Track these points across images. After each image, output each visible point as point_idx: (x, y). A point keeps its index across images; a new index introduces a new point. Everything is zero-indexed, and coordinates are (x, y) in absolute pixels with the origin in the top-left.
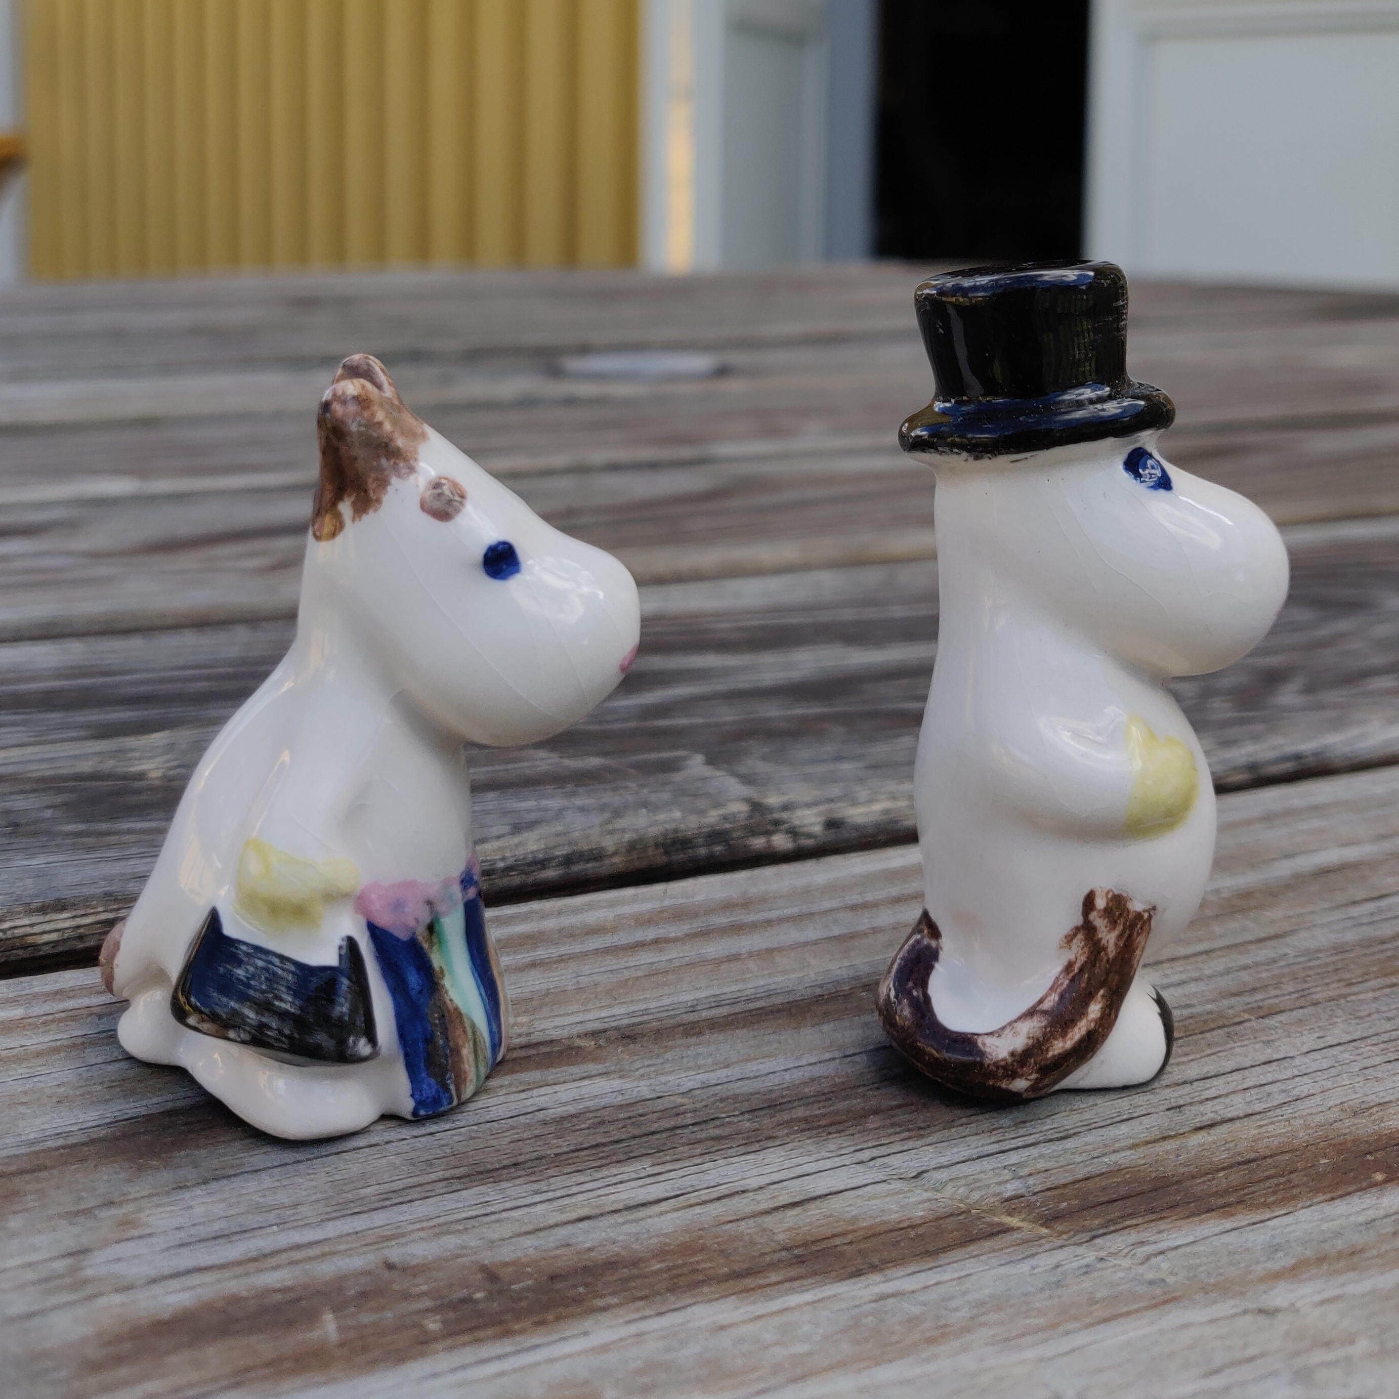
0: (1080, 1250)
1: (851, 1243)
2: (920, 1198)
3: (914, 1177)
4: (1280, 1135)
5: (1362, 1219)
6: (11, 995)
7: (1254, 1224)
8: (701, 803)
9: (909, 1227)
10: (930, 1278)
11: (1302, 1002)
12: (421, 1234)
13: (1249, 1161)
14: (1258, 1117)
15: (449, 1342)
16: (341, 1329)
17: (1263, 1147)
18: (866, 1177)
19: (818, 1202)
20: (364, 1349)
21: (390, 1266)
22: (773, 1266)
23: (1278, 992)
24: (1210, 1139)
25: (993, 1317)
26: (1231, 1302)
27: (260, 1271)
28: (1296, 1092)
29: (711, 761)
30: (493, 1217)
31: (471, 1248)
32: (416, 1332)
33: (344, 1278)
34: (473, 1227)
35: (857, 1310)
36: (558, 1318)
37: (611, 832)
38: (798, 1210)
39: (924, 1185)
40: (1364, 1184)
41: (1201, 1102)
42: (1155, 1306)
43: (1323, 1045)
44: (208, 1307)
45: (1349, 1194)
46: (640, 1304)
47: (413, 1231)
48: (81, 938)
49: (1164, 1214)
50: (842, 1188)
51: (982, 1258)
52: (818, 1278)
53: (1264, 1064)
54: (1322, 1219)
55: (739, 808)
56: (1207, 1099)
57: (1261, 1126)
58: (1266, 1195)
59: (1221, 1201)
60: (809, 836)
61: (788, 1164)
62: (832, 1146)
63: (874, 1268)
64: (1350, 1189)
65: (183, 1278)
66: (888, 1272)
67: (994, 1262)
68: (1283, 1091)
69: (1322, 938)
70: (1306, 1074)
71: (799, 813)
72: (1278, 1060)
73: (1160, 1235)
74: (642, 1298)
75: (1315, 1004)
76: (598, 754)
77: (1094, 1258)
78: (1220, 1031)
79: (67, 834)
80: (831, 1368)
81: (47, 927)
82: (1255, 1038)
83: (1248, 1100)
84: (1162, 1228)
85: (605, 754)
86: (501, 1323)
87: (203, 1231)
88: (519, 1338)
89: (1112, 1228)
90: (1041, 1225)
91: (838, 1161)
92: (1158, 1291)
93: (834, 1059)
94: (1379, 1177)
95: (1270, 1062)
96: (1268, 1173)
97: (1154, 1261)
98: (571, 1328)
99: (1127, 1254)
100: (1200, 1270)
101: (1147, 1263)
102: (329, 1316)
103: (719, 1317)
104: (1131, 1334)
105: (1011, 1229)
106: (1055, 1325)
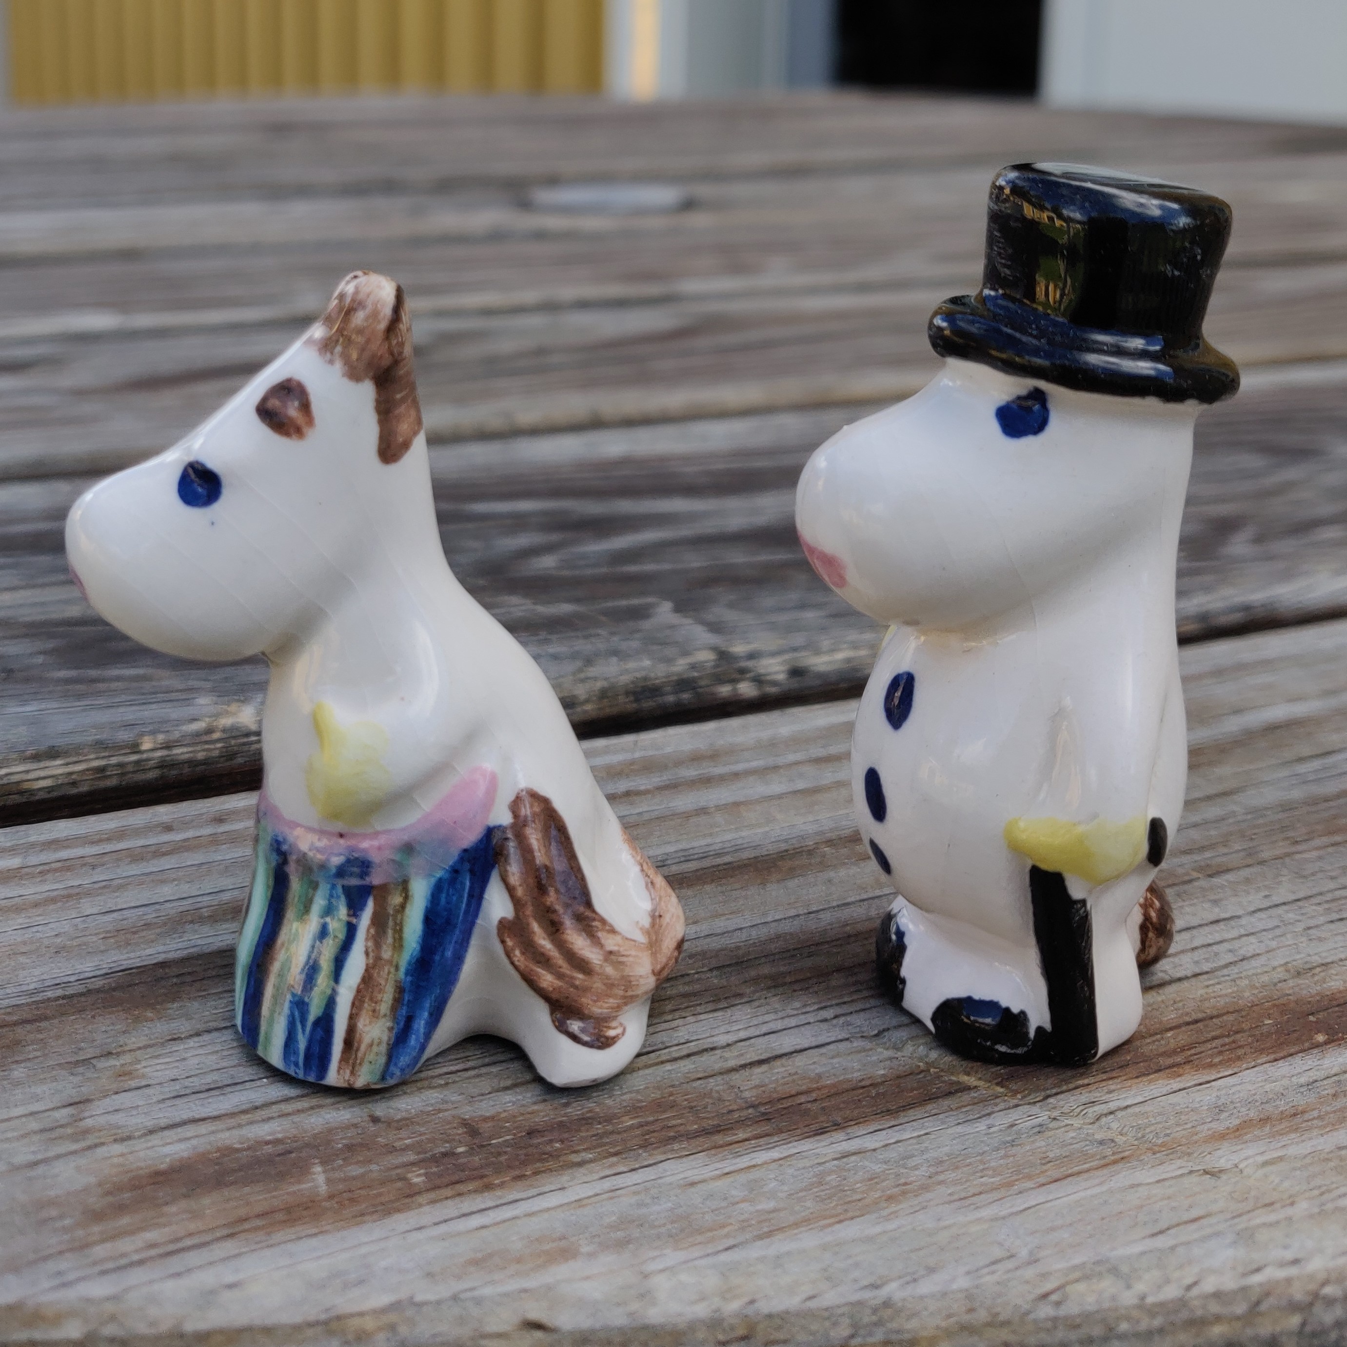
0: (1035, 1109)
1: (815, 1100)
2: (881, 1058)
3: (876, 1035)
4: (1226, 995)
5: (1303, 1080)
6: (9, 844)
7: (1200, 1084)
8: (670, 651)
9: (871, 1085)
10: (893, 1136)
11: (1249, 861)
13: (1196, 1022)
14: (1205, 976)
15: (432, 1195)
16: (329, 1181)
17: (1209, 1008)
18: (830, 1034)
19: (783, 1061)
20: (352, 1201)
21: (375, 1120)
22: (741, 1123)
23: (1226, 850)
24: (1160, 999)
25: (951, 1176)
26: (1179, 1163)
27: (252, 1123)
28: (1242, 952)
29: (679, 608)
30: (471, 1073)
31: (453, 1103)
32: (399, 1184)
33: (331, 1130)
34: (454, 1082)
35: (821, 1168)
36: (536, 1173)
37: (582, 681)
38: (764, 1068)
39: (885, 1043)
40: (1307, 1045)
42: (1106, 1165)
43: (1268, 904)
44: (203, 1158)
45: (1291, 1055)
46: (615, 1159)
48: (74, 784)
49: (1114, 1074)
50: (806, 1046)
51: (941, 1116)
52: (784, 1136)
53: (1212, 923)
54: (1266, 1080)
55: (706, 657)
57: (1208, 986)
58: (1212, 1056)
59: (1169, 1061)
60: (774, 683)
61: (755, 1022)
62: (797, 1004)
63: (837, 1126)
64: (1292, 1050)
65: (179, 1130)
66: (849, 1130)
67: (952, 1120)
68: (1230, 951)
69: (1269, 796)
70: (1253, 934)
71: (764, 661)
72: (1224, 920)
73: (1111, 1095)
74: (616, 1154)
75: (1262, 863)
76: (569, 601)
77: (1046, 1117)
78: (1170, 890)
79: (59, 681)
80: (796, 1225)
81: (42, 774)
82: (1204, 897)
83: (1196, 959)
84: (1113, 1087)
85: (577, 600)
86: (482, 1177)
87: (196, 1083)
88: (499, 1193)
89: (1064, 1088)
90: (997, 1084)
91: (803, 1019)
92: (1109, 1152)
93: (798, 916)
94: (1321, 1038)
95: (1217, 921)
96: (1214, 1034)
97: (1104, 1120)
98: (549, 1182)
99: (1079, 1114)
100: (1148, 1130)
101: (1097, 1124)
102: (318, 1169)
103: (689, 1173)
104: (1082, 1194)
105: (969, 1088)
106: (1010, 1184)
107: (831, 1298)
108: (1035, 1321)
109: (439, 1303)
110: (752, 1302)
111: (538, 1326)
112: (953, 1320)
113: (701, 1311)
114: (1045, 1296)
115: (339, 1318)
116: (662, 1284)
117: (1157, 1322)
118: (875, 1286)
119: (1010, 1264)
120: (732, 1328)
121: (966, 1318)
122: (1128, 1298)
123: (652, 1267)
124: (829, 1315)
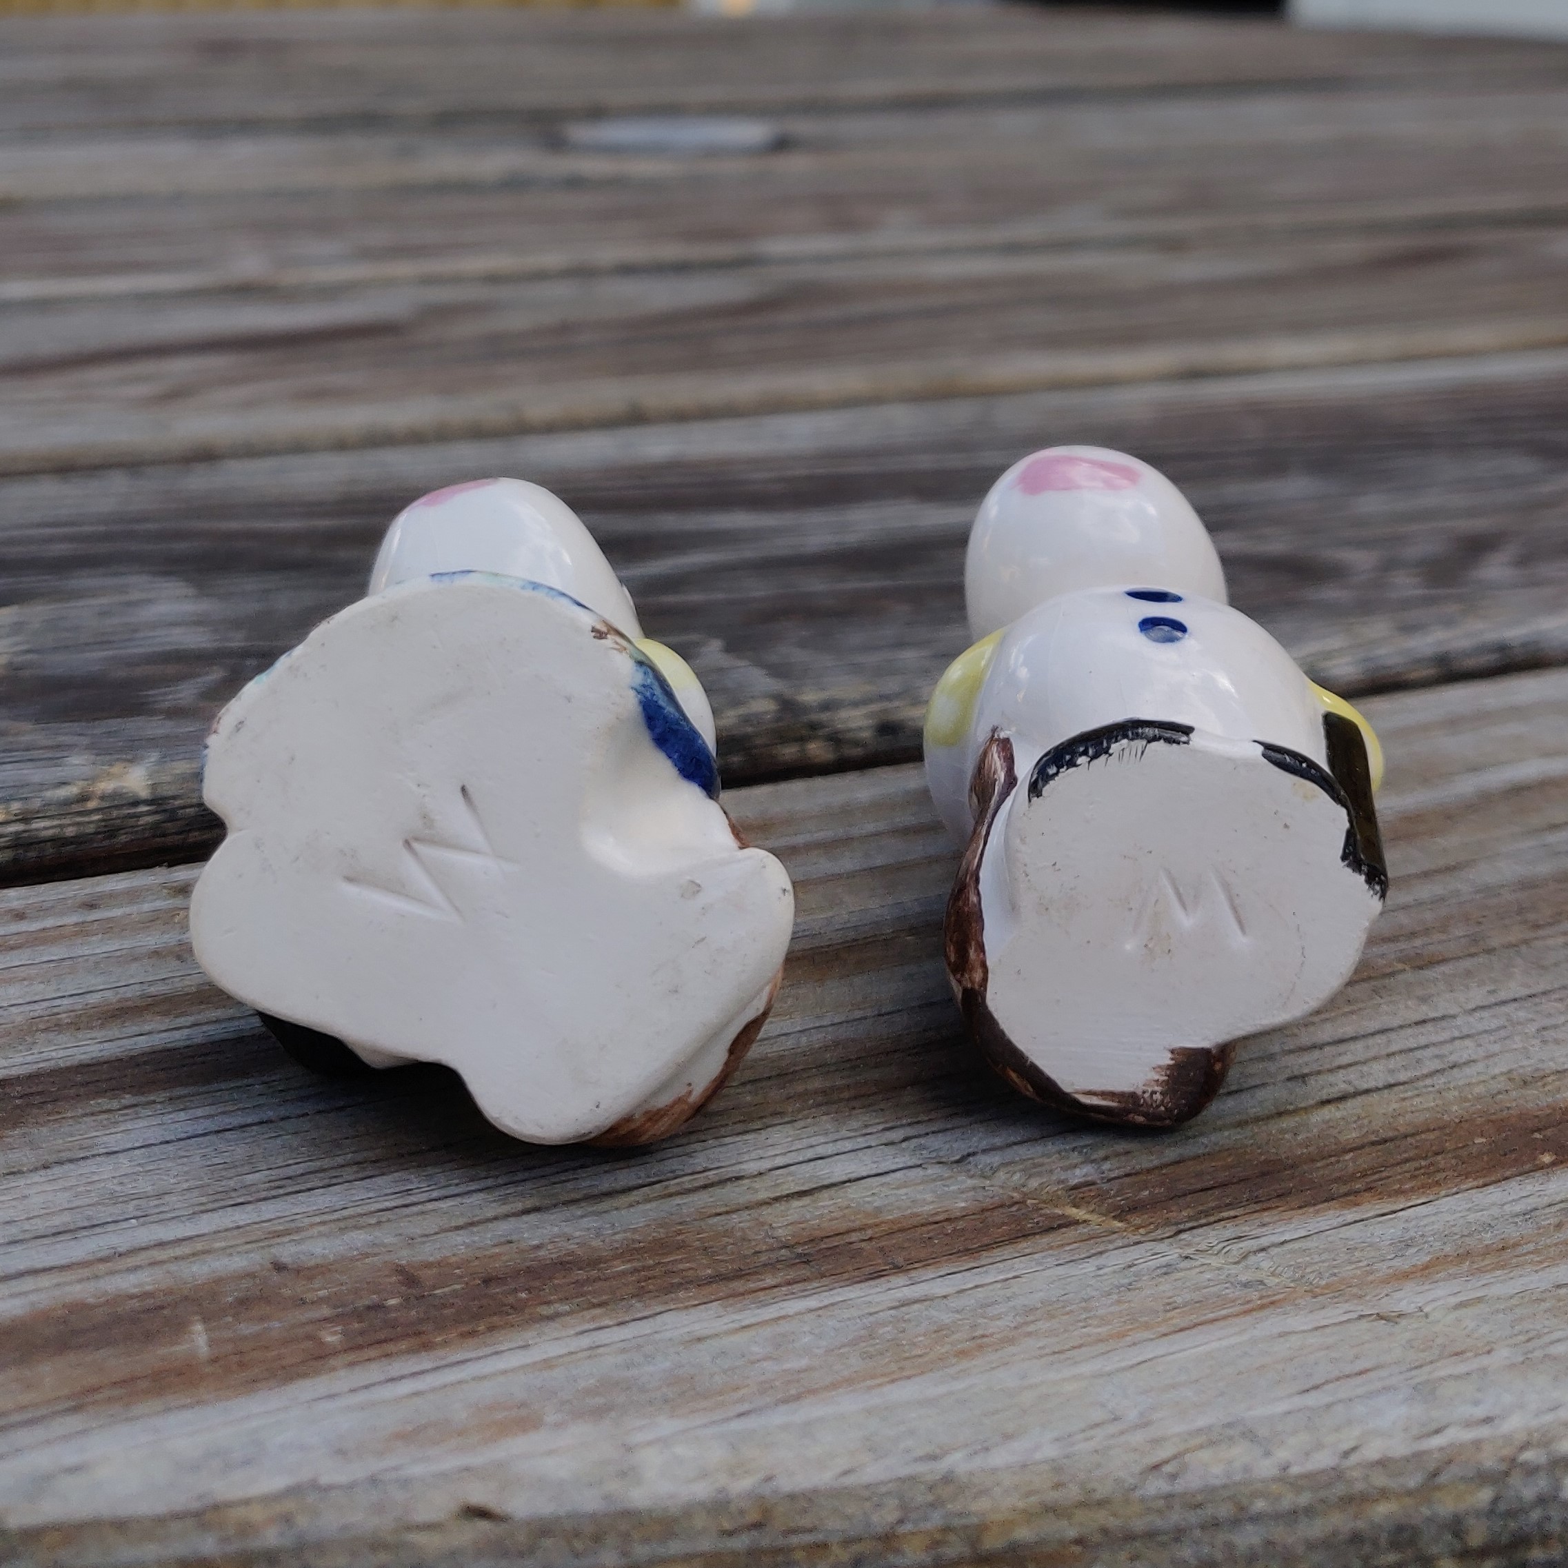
0: (1162, 1247)
1: (870, 1239)
2: (964, 1186)
3: (957, 1162)
4: (1428, 1109)
5: (1518, 1208)
7: (1382, 1215)
8: (718, 700)
9: (947, 1220)
10: (969, 1279)
11: (1473, 949)
12: (322, 1228)
13: (1385, 1141)
14: (1401, 1087)
15: (351, 1357)
16: (212, 1343)
17: (1402, 1125)
18: (897, 1160)
19: (832, 1191)
20: (242, 1365)
21: (279, 1267)
22: (771, 1266)
23: (1442, 937)
24: (1338, 1115)
25: (1043, 1325)
26: (1346, 1306)
27: (112, 1273)
28: (1453, 1058)
29: (732, 648)
30: (415, 1209)
31: (385, 1246)
32: (307, 1344)
33: (219, 1281)
34: (389, 1221)
35: (872, 1319)
36: (492, 1328)
38: (806, 1200)
39: (969, 1171)
40: (1527, 1167)
41: (1330, 1071)
42: (1246, 1312)
43: (1493, 1001)
44: (44, 1317)
45: (1506, 1178)
46: (598, 1311)
47: (312, 1225)
49: (1271, 1204)
50: (864, 1174)
51: (1036, 1256)
52: (825, 1281)
53: (1417, 1023)
54: (1469, 1209)
55: (764, 707)
56: (1340, 1067)
57: (1404, 1099)
58: (1400, 1182)
59: (1344, 1189)
60: (856, 743)
61: (797, 1145)
62: (854, 1124)
63: (898, 1269)
64: (1508, 1173)
65: (14, 1283)
66: (913, 1274)
67: (1051, 1261)
68: (1437, 1056)
69: (1506, 871)
70: (1468, 1036)
71: (844, 714)
72: (1434, 1019)
73: (1264, 1229)
74: (600, 1305)
75: (1490, 951)
77: (1176, 1255)
78: (1365, 985)
80: (834, 1386)
82: (1409, 992)
83: (1391, 1067)
84: (1267, 1220)
86: (418, 1334)
87: (40, 1226)
88: (441, 1352)
89: (1203, 1221)
90: (1114, 1218)
91: (861, 1142)
92: (1255, 1295)
93: (865, 1018)
94: (1547, 1158)
95: (1424, 1022)
96: (1406, 1155)
97: (1252, 1259)
98: (507, 1340)
99: (1220, 1251)
100: (1308, 1270)
101: (1243, 1264)
102: (199, 1327)
103: (697, 1327)
104: (1215, 1345)
105: (1075, 1223)
106: (1121, 1335)
107: (873, 1472)
108: (1143, 1500)
109: (352, 1486)
110: (769, 1479)
111: (482, 1513)
112: (1033, 1499)
113: (702, 1491)
114: (1156, 1467)
115: (216, 1507)
116: (651, 1460)
117: (1304, 1499)
118: (933, 1458)
119: (1112, 1429)
120: (742, 1512)
121: (1052, 1496)
122: (1266, 1468)
123: (639, 1437)
124: (870, 1494)
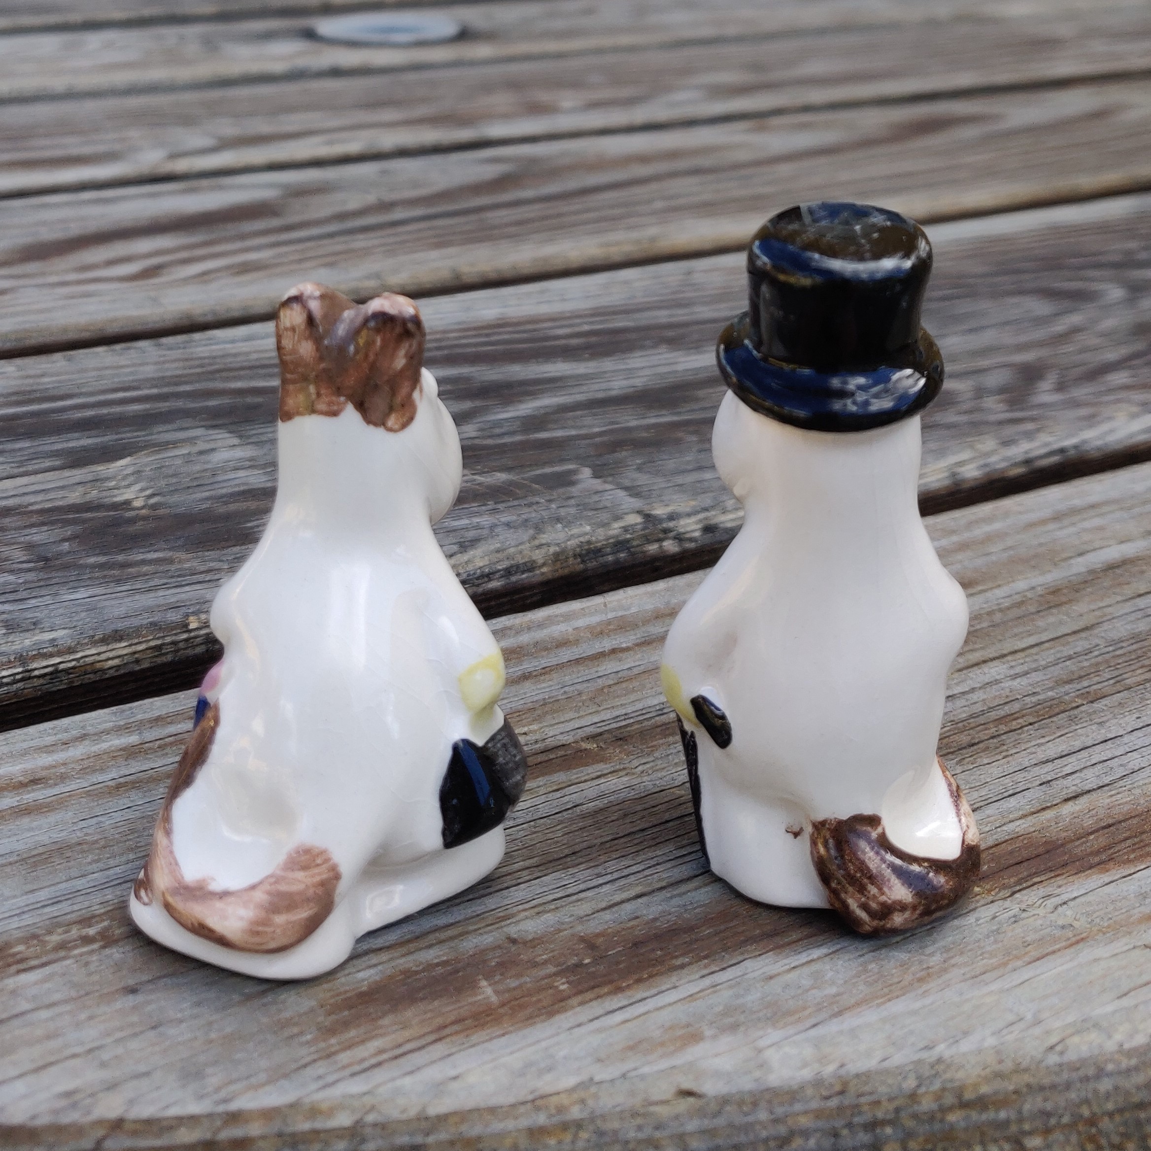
0: (1007, 903)
4: (1126, 803)
6: (122, 723)
7: (1124, 877)
8: (604, 516)
11: (1119, 687)
12: (526, 913)
13: (1110, 826)
14: (1107, 788)
15: (580, 998)
16: (496, 992)
17: (1117, 813)
20: (522, 1007)
21: (514, 941)
22: (791, 926)
23: (1097, 679)
24: (1077, 809)
26: (1124, 940)
27: (419, 950)
28: (1131, 766)
29: (596, 475)
30: (574, 898)
31: (567, 924)
32: (550, 991)
33: (483, 952)
34: (562, 907)
36: (651, 976)
37: (539, 546)
41: (1064, 777)
42: (1071, 945)
43: (1141, 725)
44: (392, 980)
46: (706, 961)
47: (519, 912)
48: (137, 661)
49: (1059, 872)
53: (1102, 742)
55: (635, 520)
56: (1068, 775)
57: (1111, 796)
58: (1127, 854)
59: (1097, 859)
60: (691, 540)
65: (364, 959)
68: (1121, 765)
69: (1121, 629)
70: (1134, 751)
71: (682, 522)
72: (1111, 739)
73: (1061, 889)
74: (705, 957)
75: (1129, 688)
76: (501, 469)
77: (1018, 909)
78: (1063, 715)
79: (93, 567)
80: (858, 1004)
81: (111, 655)
82: (1091, 720)
83: (1097, 774)
84: (1060, 883)
85: (508, 469)
86: (611, 982)
88: (629, 993)
89: (1024, 885)
92: (1070, 934)
95: (1106, 741)
96: (1124, 836)
97: (1060, 909)
98: (666, 982)
99: (1040, 905)
100: (1095, 915)
101: (1056, 913)
102: (484, 983)
103: (765, 969)
104: (1060, 969)
106: (1005, 964)
107: (899, 1059)
108: (1048, 1068)
109: (612, 1081)
110: (842, 1066)
111: (689, 1093)
112: (988, 1070)
113: (806, 1074)
114: (1052, 1048)
115: (542, 1097)
116: (773, 1056)
117: (1134, 1062)
118: (927, 1048)
119: (1022, 1025)
120: (831, 1085)
121: (998, 1068)
122: (1110, 1046)
123: (762, 1043)
124: (901, 1072)
